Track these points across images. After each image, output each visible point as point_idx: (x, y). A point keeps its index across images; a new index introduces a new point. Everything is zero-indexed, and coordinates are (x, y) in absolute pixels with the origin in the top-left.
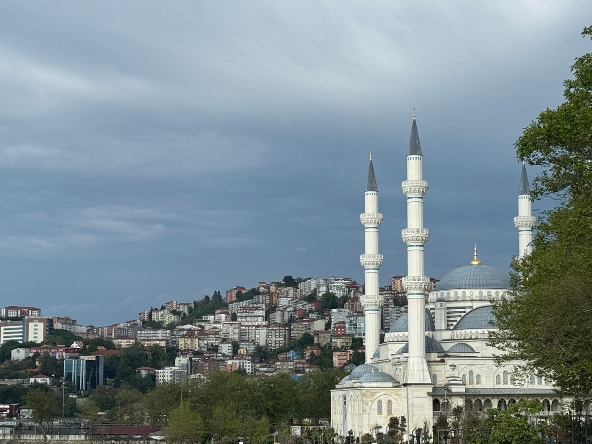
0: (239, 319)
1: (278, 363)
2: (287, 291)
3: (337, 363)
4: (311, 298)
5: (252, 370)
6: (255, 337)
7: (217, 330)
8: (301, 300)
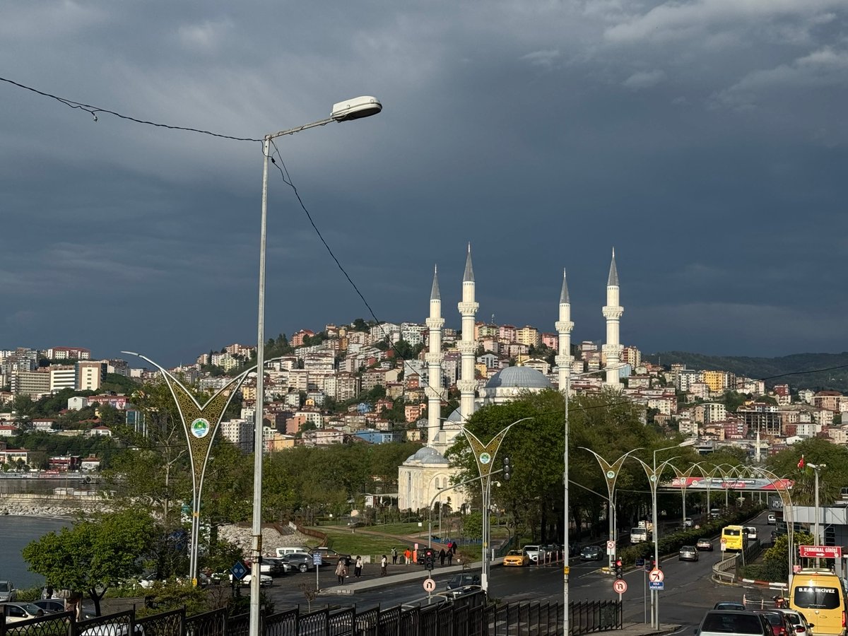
0: (306, 367)
1: (348, 417)
2: (358, 337)
3: (409, 417)
4: (383, 346)
5: (321, 422)
6: (324, 387)
7: (283, 379)
8: (373, 346)
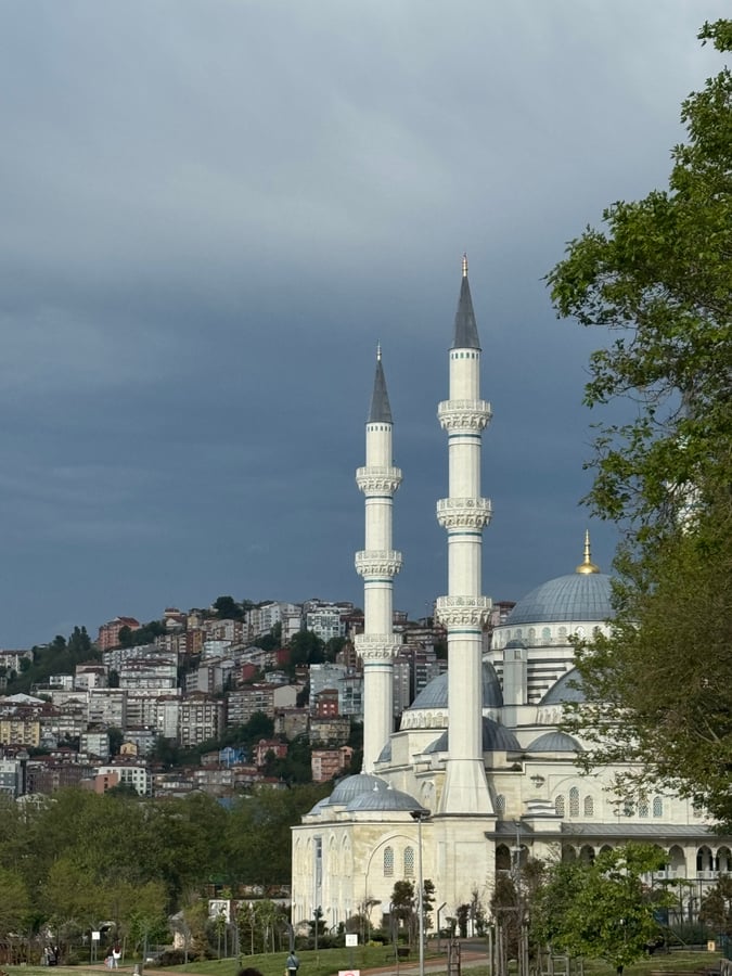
0: (123, 684)
1: (201, 773)
2: (223, 628)
3: (320, 775)
4: (270, 642)
5: (148, 786)
6: (156, 721)
7: (78, 706)
8: (251, 645)
